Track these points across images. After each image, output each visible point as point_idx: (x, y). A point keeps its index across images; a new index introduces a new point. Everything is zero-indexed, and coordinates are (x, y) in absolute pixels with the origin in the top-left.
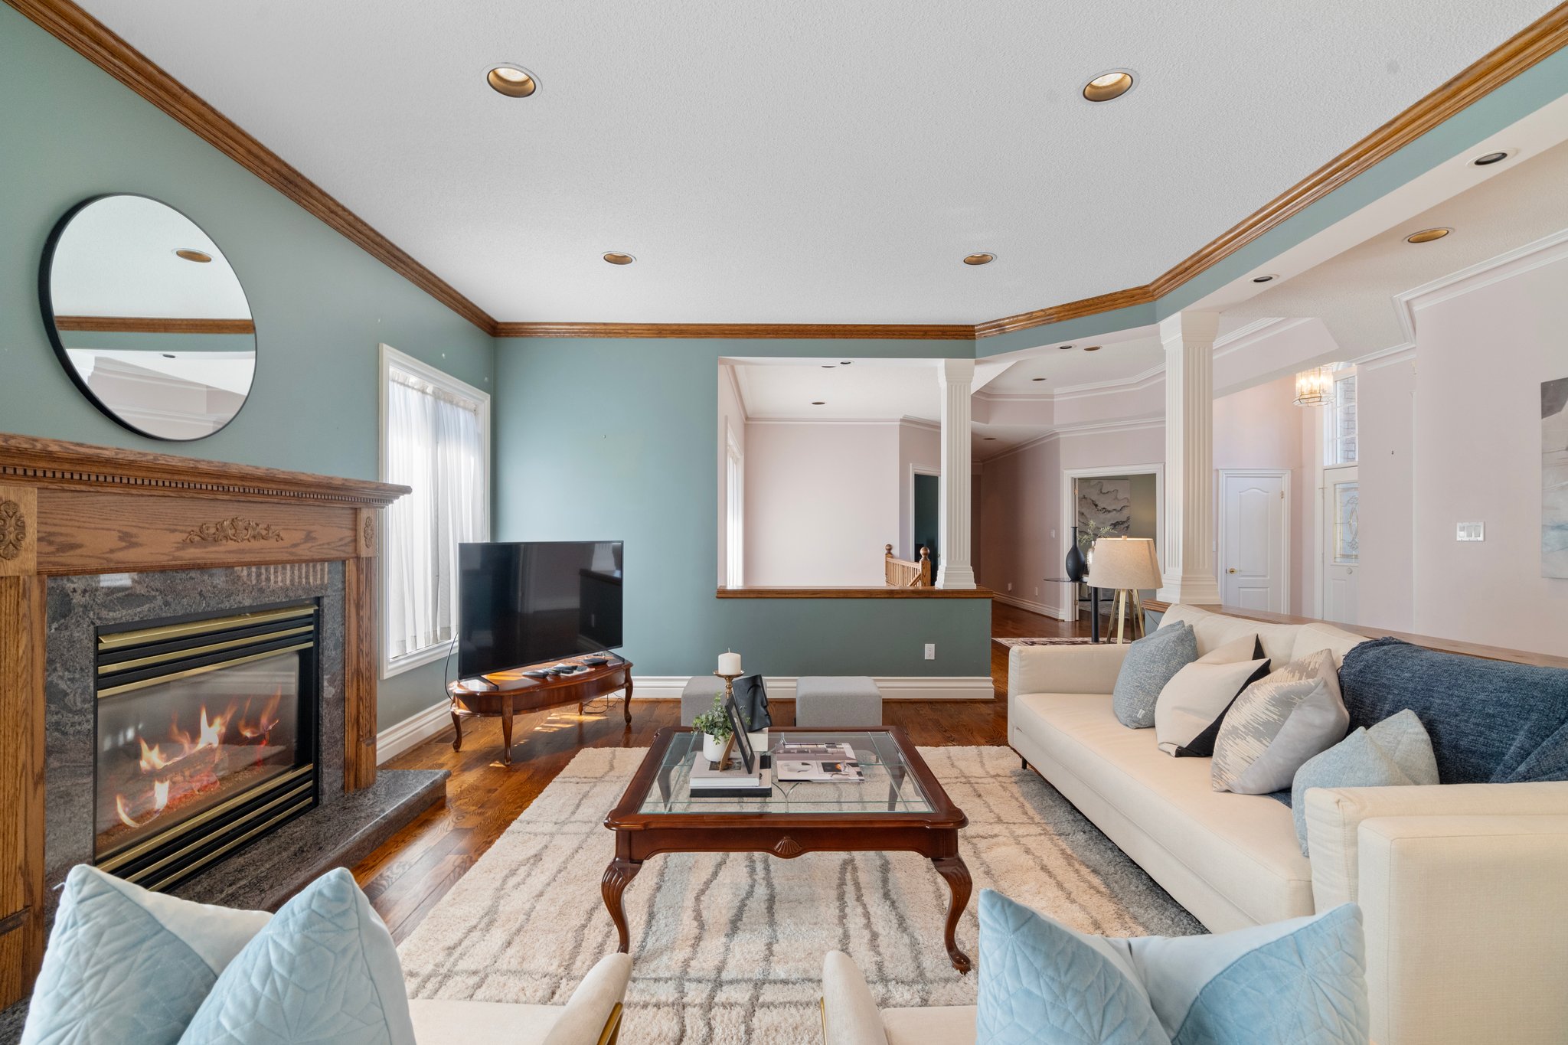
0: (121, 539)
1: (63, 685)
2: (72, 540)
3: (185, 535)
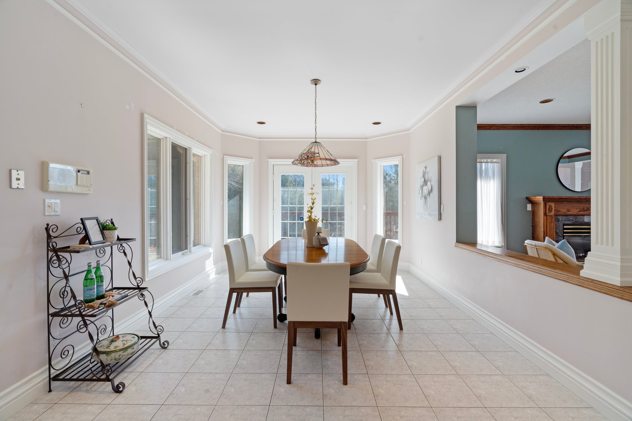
0: (567, 210)
1: (558, 232)
2: (559, 210)
3: (579, 210)
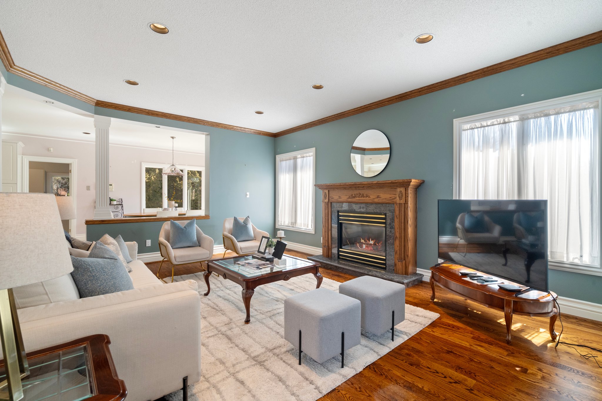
0: (339, 197)
1: (334, 218)
2: (333, 197)
3: (349, 196)
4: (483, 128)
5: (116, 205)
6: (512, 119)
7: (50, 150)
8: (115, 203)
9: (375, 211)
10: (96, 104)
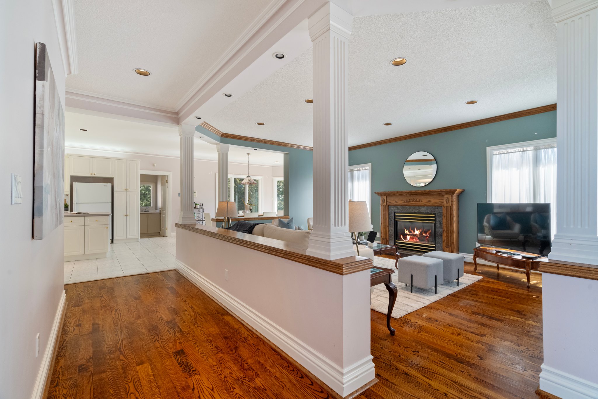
0: (395, 202)
1: (391, 217)
2: (390, 202)
3: (404, 201)
4: (508, 154)
5: (199, 208)
6: (528, 148)
7: (155, 165)
8: (198, 206)
9: (426, 211)
10: (222, 136)
